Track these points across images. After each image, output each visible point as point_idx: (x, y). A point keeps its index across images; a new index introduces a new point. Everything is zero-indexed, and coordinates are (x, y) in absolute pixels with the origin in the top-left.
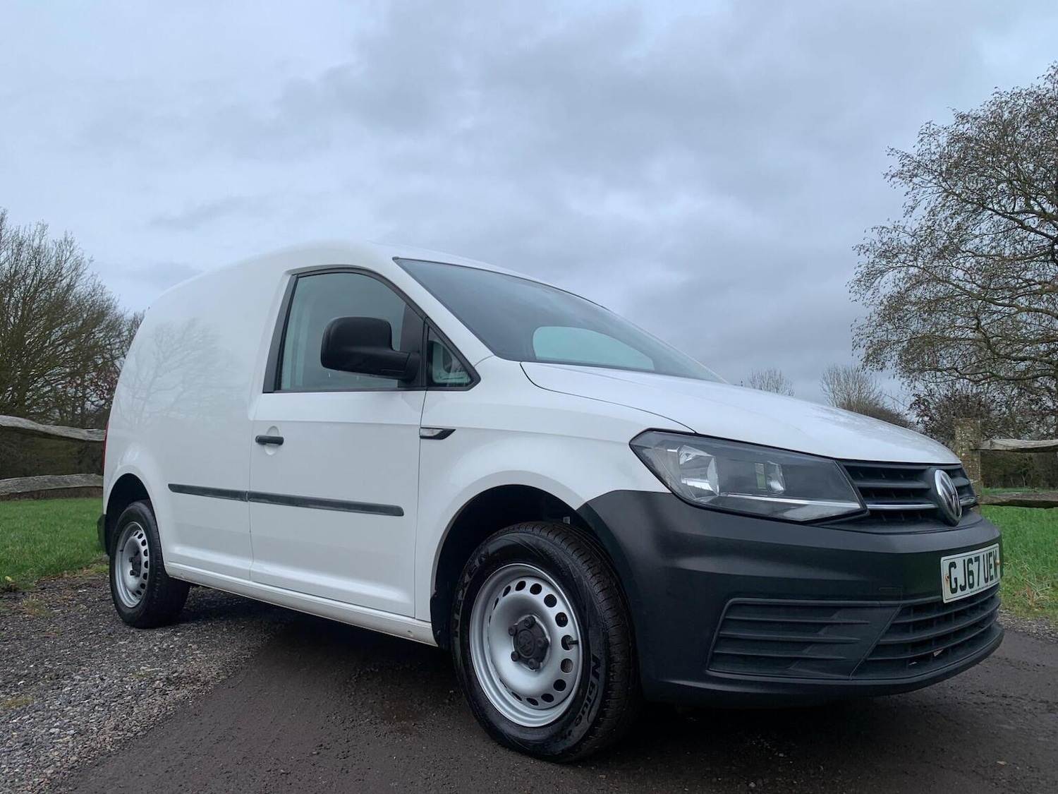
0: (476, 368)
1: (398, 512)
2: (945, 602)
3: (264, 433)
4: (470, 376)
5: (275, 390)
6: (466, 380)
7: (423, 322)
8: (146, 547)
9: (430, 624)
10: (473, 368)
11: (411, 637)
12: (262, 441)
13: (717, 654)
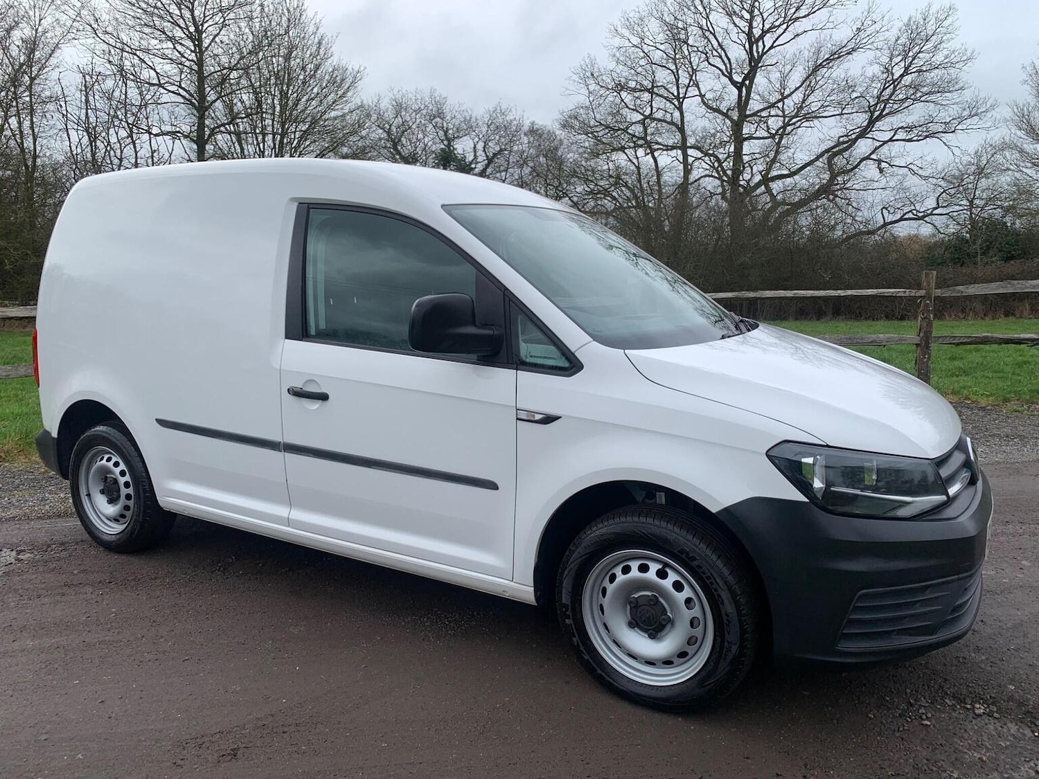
0: (576, 354)
1: (493, 486)
3: (298, 384)
4: (568, 359)
5: (303, 337)
6: (563, 363)
8: (127, 478)
9: (533, 589)
10: (573, 354)
11: (506, 595)
12: (298, 393)
13: (845, 634)
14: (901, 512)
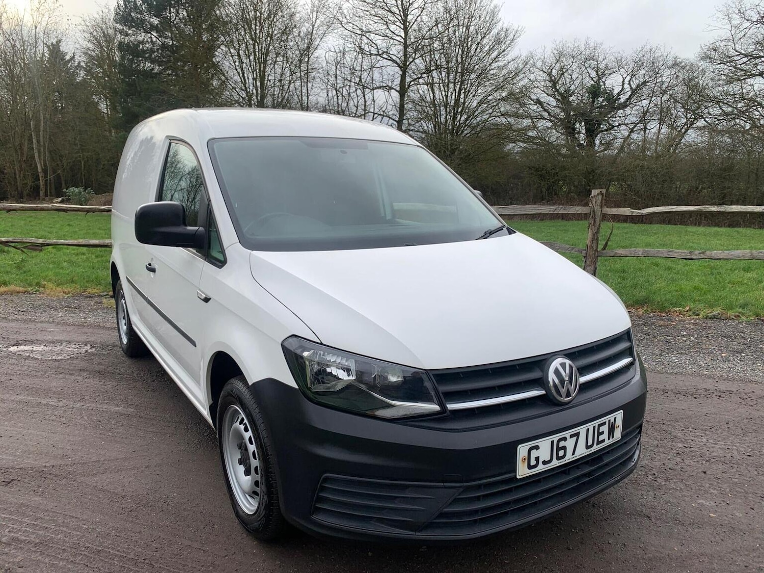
1: (194, 344)
2: (518, 477)
4: (224, 257)
6: (223, 260)
7: (207, 203)
9: (212, 421)
10: (225, 251)
13: (318, 507)
14: (381, 413)
